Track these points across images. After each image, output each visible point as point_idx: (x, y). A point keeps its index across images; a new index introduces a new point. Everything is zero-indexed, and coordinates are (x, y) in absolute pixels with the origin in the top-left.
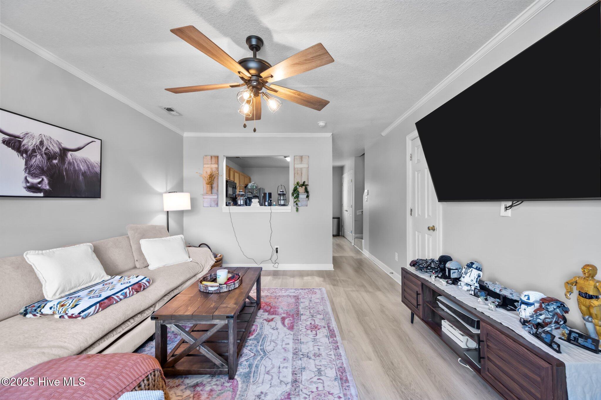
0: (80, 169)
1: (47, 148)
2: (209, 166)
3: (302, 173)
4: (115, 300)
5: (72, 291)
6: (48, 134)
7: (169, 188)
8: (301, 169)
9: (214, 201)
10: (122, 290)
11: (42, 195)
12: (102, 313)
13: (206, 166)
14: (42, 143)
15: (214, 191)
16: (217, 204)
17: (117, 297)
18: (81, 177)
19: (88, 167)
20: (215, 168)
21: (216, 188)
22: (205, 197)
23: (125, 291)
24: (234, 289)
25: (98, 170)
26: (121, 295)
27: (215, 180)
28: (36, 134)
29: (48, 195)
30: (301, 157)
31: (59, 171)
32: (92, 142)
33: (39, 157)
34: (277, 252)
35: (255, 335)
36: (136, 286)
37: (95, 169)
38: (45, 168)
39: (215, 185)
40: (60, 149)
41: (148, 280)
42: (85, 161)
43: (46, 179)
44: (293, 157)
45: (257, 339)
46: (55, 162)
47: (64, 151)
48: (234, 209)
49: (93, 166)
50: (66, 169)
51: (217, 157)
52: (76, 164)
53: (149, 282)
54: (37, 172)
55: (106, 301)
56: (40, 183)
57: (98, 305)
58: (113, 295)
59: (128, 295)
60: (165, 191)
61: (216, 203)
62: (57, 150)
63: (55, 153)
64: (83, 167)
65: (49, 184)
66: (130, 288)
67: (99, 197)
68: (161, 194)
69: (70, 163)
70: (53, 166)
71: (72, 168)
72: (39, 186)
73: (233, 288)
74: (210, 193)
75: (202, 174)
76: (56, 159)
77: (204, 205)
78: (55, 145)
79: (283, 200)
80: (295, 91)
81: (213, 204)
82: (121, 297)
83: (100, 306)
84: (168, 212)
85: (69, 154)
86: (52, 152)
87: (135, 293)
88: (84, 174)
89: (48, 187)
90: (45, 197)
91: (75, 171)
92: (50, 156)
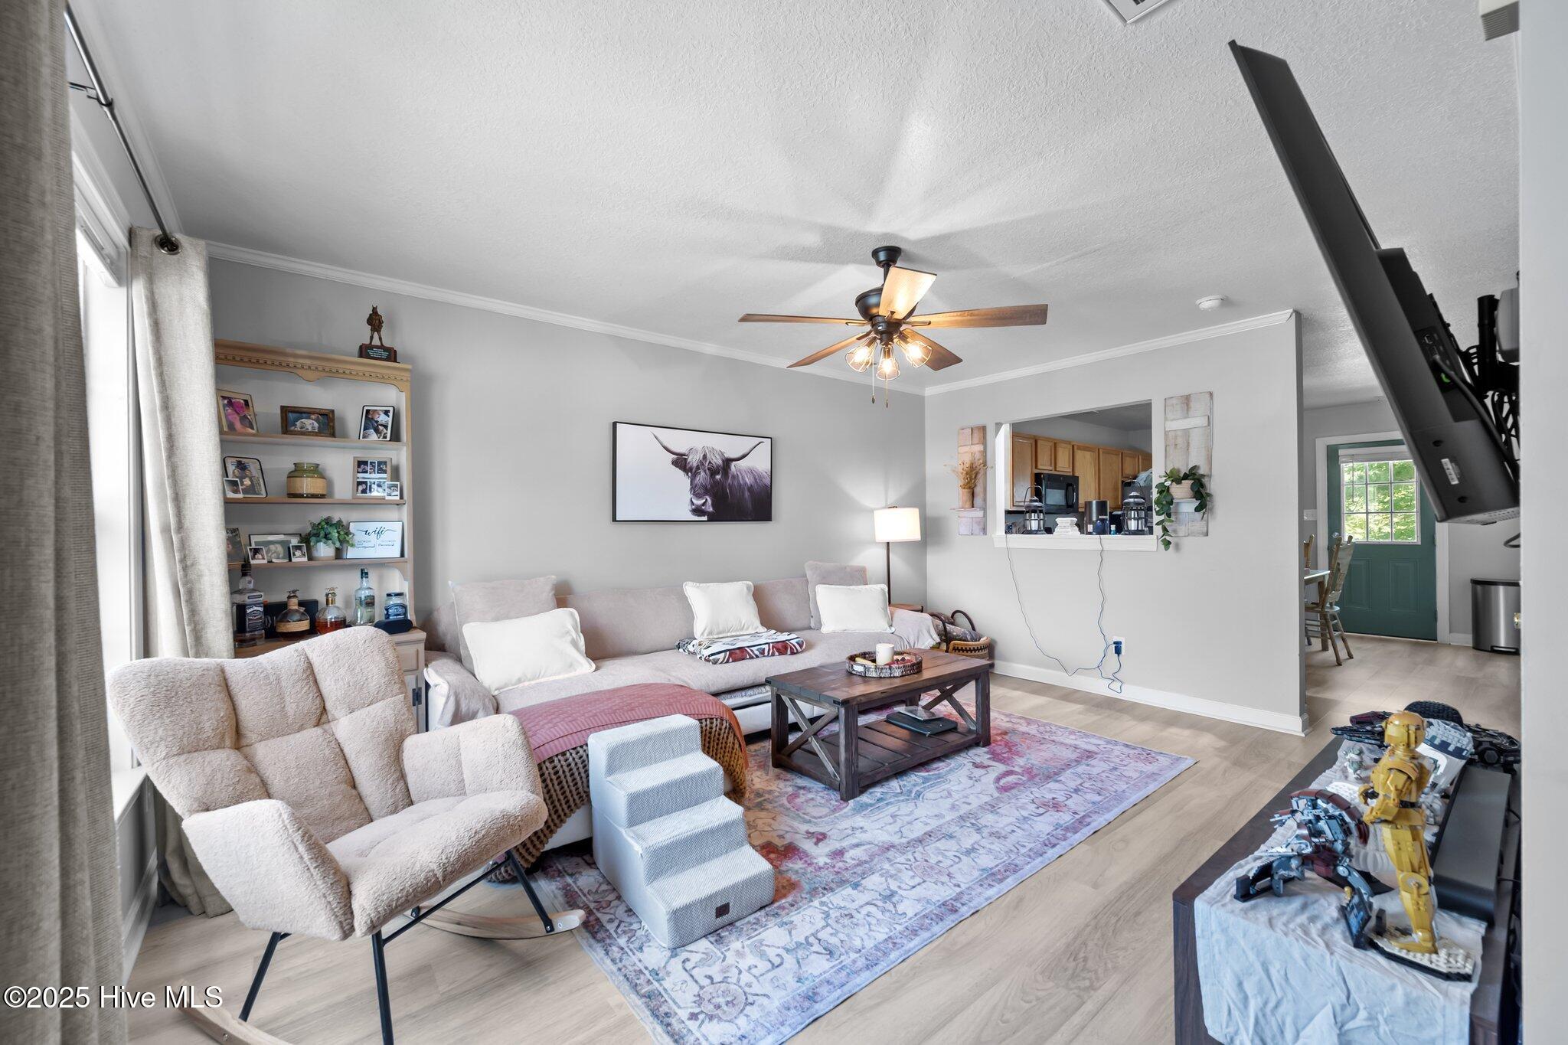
0: (746, 483)
1: (710, 462)
2: (967, 449)
3: (1188, 443)
4: (749, 654)
5: (721, 636)
6: (710, 445)
7: (891, 500)
8: (1186, 432)
9: (978, 523)
10: (761, 645)
11: (705, 518)
12: (731, 665)
13: (962, 450)
14: (705, 457)
15: (978, 501)
16: (984, 530)
17: (752, 651)
18: (747, 494)
19: (755, 479)
20: (980, 452)
21: (982, 495)
22: (962, 514)
23: (763, 647)
24: (891, 677)
25: (767, 481)
26: (757, 650)
27: (978, 477)
28: (699, 447)
29: (713, 518)
30: (1187, 400)
31: (722, 488)
32: (760, 443)
33: (702, 474)
34: (1118, 651)
35: (930, 773)
36: (780, 646)
37: (763, 480)
38: (709, 487)
39: (978, 490)
40: (723, 461)
41: (800, 642)
42: (751, 471)
43: (709, 499)
44: (1163, 401)
45: (926, 780)
46: (718, 477)
47: (728, 462)
48: (1018, 540)
49: (761, 477)
50: (729, 484)
51: (983, 429)
52: (740, 477)
53: (801, 646)
54: (701, 491)
55: (737, 651)
56: (704, 504)
57: (728, 653)
58: (748, 647)
59: (766, 654)
60: (884, 505)
61: (982, 526)
62: (720, 462)
63: (718, 466)
64: (749, 480)
65: (713, 505)
66: (771, 645)
67: (769, 519)
68: (872, 511)
69: (733, 477)
70: (716, 484)
71: (736, 483)
72: (703, 507)
73: (888, 675)
74: (968, 504)
75: (955, 468)
76: (718, 473)
77: (962, 532)
78: (718, 457)
79: (1134, 518)
80: (959, 314)
81: (977, 529)
82: (757, 653)
83: (730, 655)
84: (888, 543)
85: (733, 464)
86: (715, 466)
87: (777, 653)
88: (750, 489)
89: (711, 509)
90: (709, 520)
91: (740, 485)
92: (713, 472)
